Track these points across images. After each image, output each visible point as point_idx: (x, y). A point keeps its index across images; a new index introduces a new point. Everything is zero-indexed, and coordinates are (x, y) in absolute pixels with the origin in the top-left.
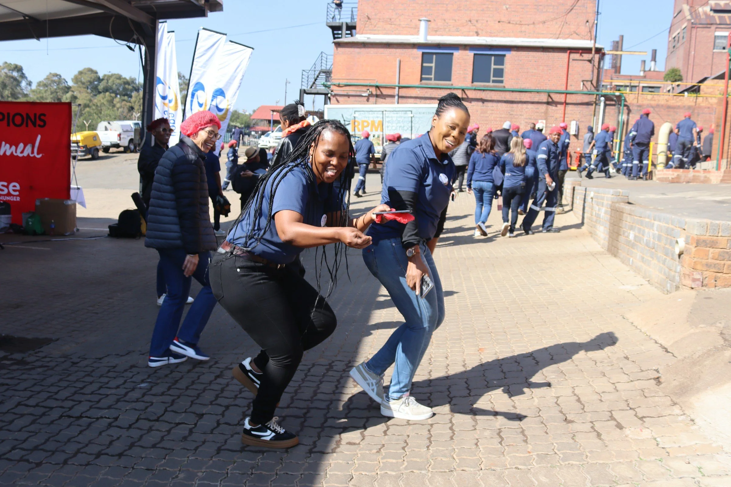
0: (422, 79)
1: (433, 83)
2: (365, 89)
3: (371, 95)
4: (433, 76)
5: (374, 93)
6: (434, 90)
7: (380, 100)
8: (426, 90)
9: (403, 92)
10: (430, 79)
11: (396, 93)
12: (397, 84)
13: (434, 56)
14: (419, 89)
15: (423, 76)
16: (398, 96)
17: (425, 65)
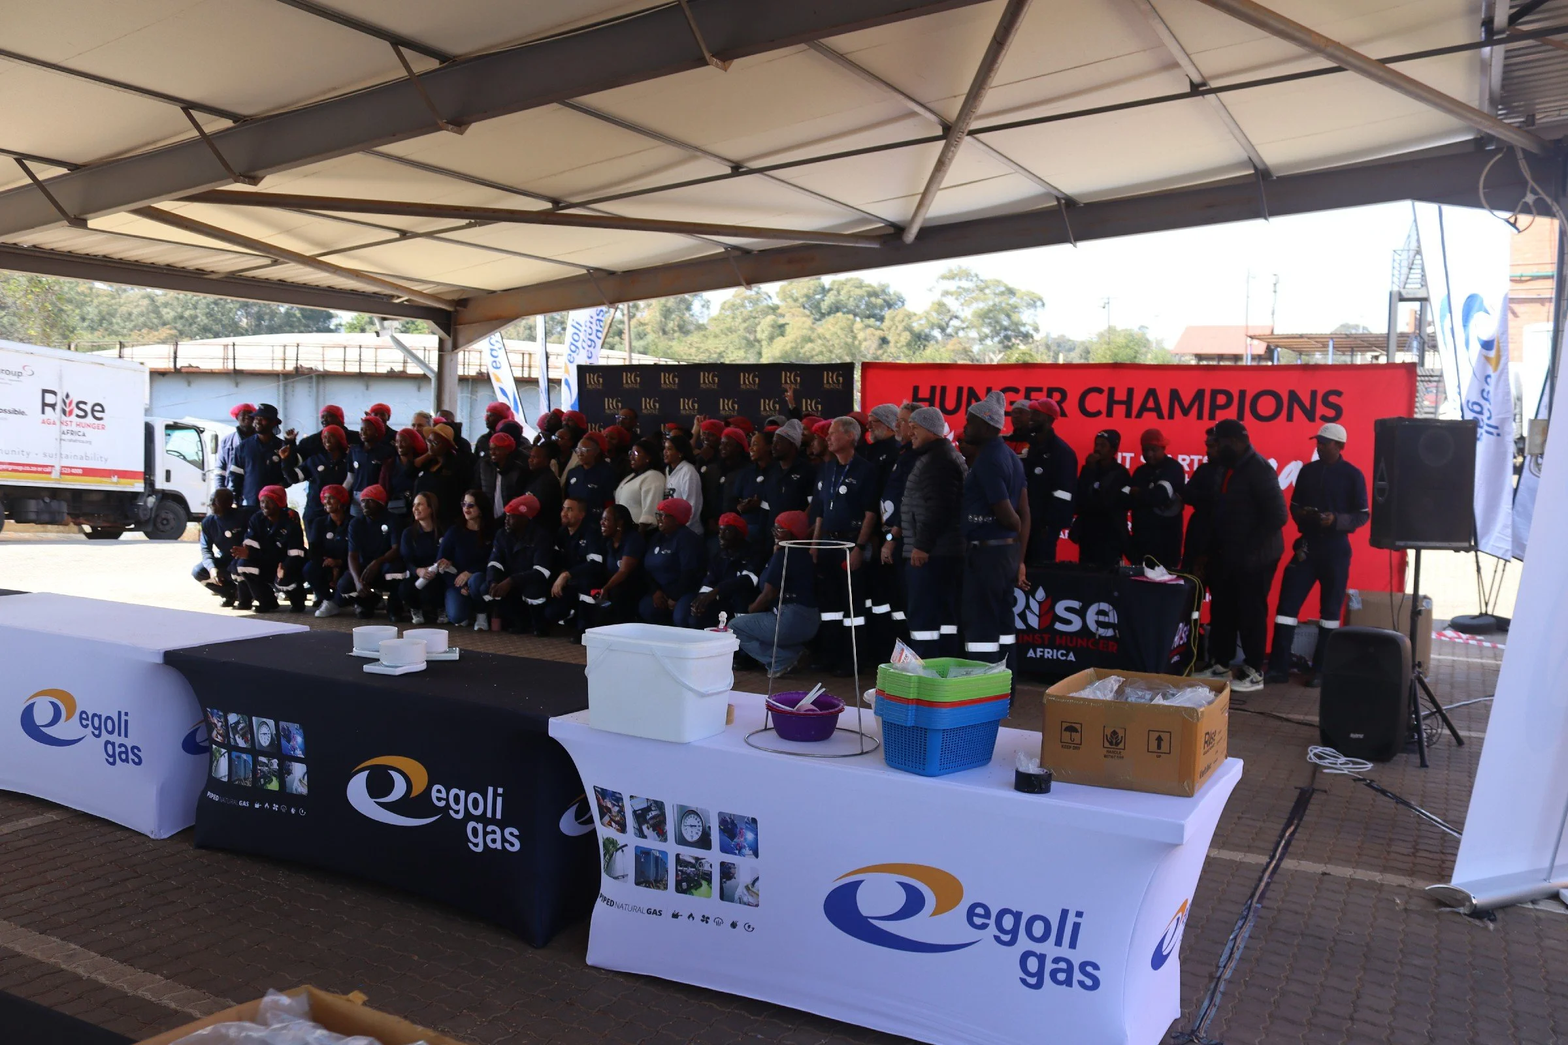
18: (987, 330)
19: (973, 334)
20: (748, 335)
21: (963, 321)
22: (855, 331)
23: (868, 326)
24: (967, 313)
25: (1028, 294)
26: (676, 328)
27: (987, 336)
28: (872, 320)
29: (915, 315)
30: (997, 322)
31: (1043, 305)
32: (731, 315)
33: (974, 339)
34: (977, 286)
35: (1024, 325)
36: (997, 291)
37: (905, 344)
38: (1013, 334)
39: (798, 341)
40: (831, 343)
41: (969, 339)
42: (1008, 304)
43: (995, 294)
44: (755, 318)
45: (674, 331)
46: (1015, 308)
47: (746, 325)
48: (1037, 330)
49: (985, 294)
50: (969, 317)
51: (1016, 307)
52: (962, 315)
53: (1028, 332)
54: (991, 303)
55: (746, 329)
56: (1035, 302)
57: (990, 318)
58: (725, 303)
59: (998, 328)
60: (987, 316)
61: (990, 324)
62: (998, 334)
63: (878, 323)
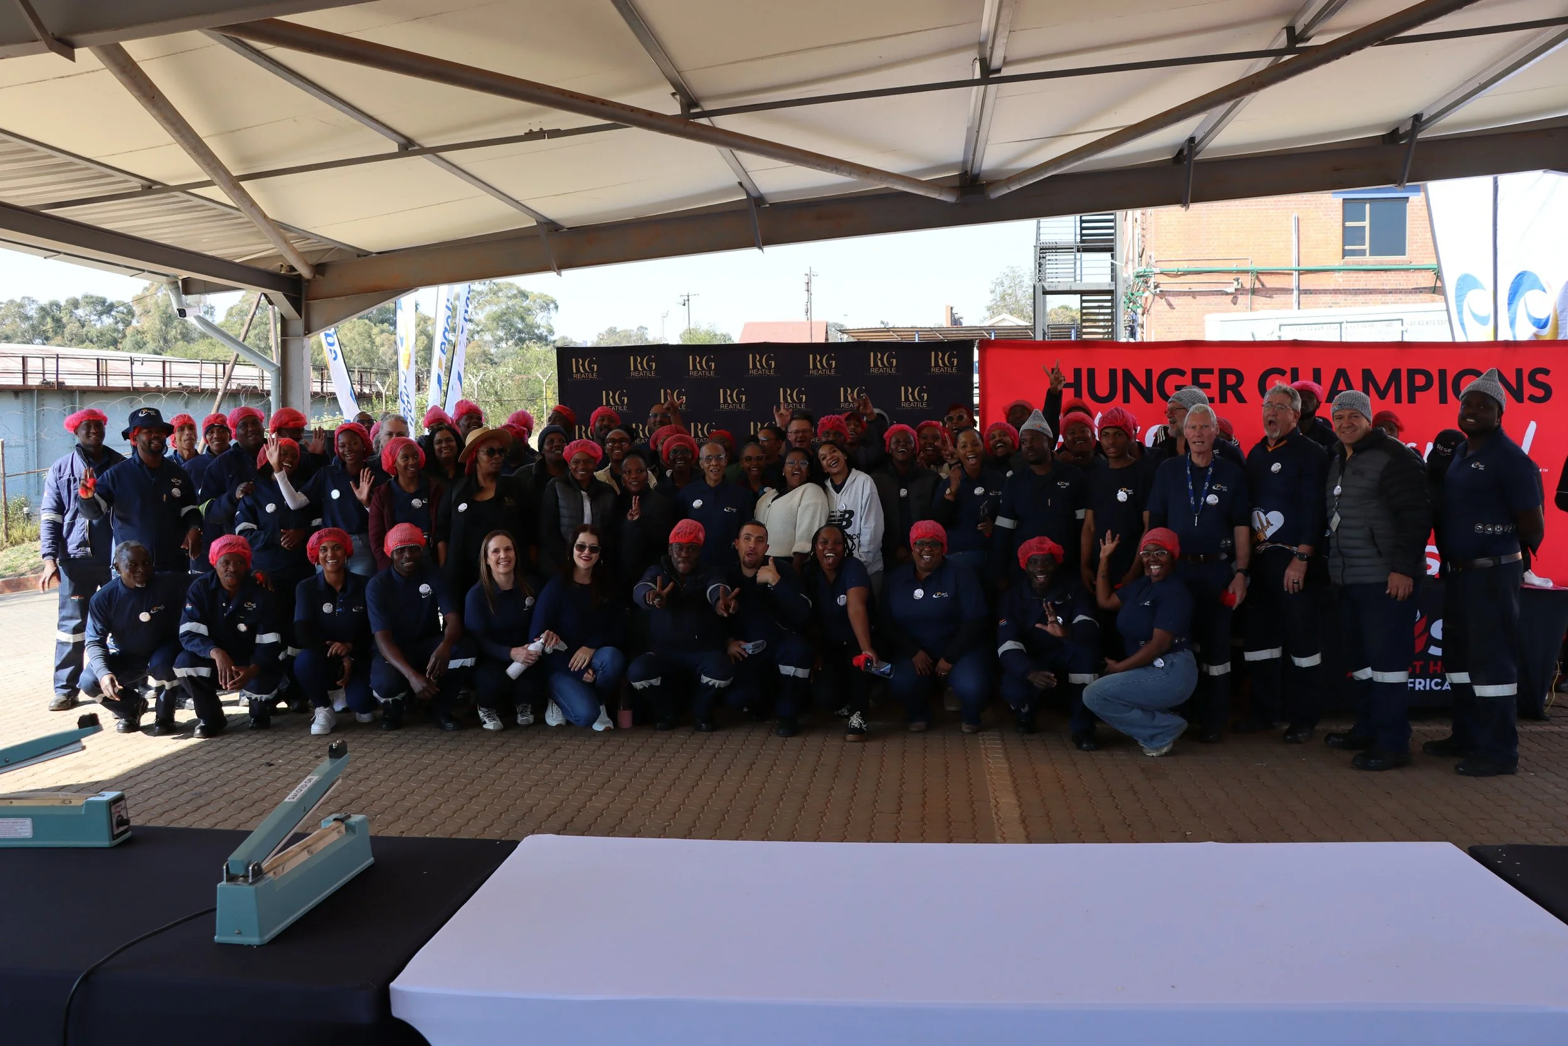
0: (1345, 253)
1: (1370, 260)
2: (1229, 278)
3: (1240, 291)
4: (1367, 247)
5: (1248, 286)
6: (1372, 274)
7: (1259, 300)
8: (1355, 275)
9: (1308, 282)
10: (1362, 253)
11: (1294, 285)
12: (1294, 266)
13: (1368, 206)
14: (1341, 274)
15: (1347, 248)
16: (1299, 290)
17: (1348, 224)
18: (501, 333)
19: (488, 337)
20: (258, 342)
21: (477, 325)
22: (373, 337)
23: (382, 331)
24: (481, 316)
25: (541, 296)
26: (179, 337)
27: (501, 339)
28: (386, 324)
29: (430, 319)
30: (511, 325)
31: (557, 307)
32: (239, 322)
33: (491, 342)
34: (490, 289)
35: (538, 327)
36: (509, 294)
37: (421, 348)
38: (527, 336)
39: (315, 347)
40: (348, 349)
41: (486, 342)
42: (521, 307)
43: (508, 297)
44: (266, 324)
45: (177, 340)
46: (528, 310)
47: (256, 332)
48: (551, 332)
49: (498, 297)
50: (484, 321)
51: (530, 310)
52: (475, 318)
53: (541, 334)
54: (504, 306)
55: (255, 336)
56: (548, 305)
57: (502, 321)
58: (232, 308)
59: (512, 330)
60: (502, 319)
61: (503, 327)
62: (513, 337)
63: (392, 328)
